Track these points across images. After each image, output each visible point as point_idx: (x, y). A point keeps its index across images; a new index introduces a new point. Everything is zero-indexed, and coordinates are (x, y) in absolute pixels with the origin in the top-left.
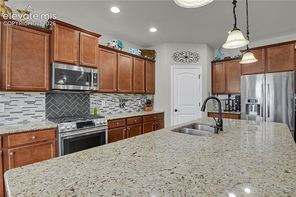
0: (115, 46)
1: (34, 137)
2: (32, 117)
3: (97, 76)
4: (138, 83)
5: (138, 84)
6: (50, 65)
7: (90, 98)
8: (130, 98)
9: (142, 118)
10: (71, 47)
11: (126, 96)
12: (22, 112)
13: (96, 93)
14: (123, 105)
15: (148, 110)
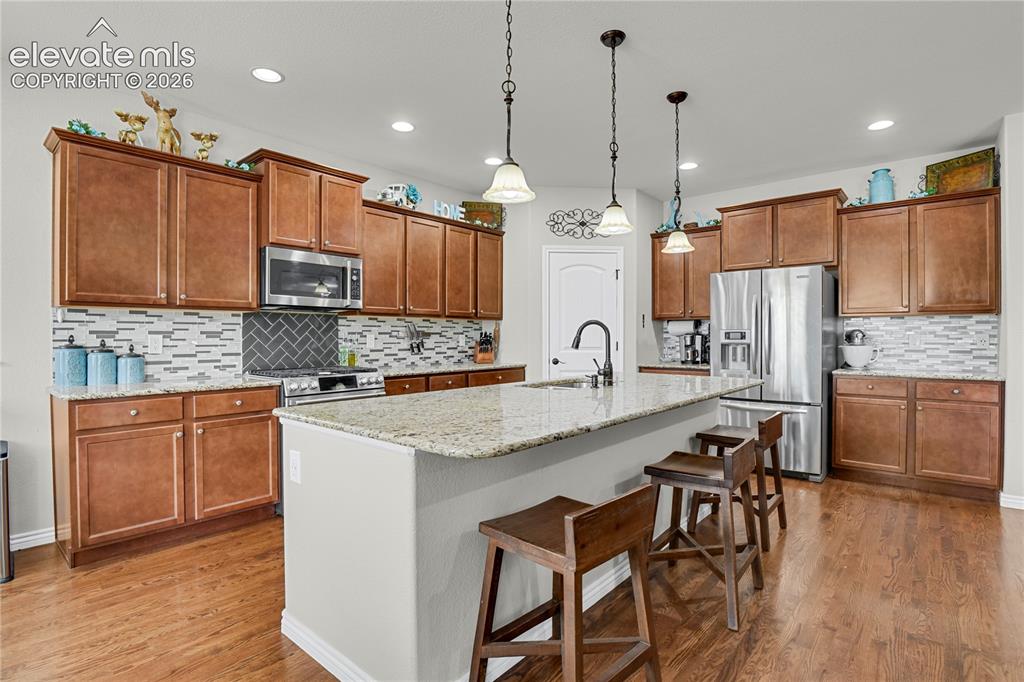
0: (401, 200)
1: (238, 403)
2: (216, 367)
3: (358, 275)
4: (459, 291)
5: (456, 294)
6: (261, 252)
7: (339, 328)
8: (436, 328)
9: (467, 377)
10: (303, 210)
11: (428, 324)
12: (195, 356)
13: (355, 314)
14: (418, 347)
15: (483, 361)
